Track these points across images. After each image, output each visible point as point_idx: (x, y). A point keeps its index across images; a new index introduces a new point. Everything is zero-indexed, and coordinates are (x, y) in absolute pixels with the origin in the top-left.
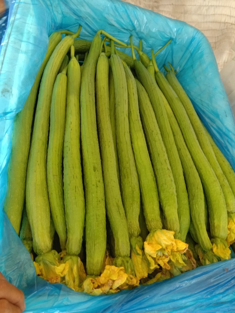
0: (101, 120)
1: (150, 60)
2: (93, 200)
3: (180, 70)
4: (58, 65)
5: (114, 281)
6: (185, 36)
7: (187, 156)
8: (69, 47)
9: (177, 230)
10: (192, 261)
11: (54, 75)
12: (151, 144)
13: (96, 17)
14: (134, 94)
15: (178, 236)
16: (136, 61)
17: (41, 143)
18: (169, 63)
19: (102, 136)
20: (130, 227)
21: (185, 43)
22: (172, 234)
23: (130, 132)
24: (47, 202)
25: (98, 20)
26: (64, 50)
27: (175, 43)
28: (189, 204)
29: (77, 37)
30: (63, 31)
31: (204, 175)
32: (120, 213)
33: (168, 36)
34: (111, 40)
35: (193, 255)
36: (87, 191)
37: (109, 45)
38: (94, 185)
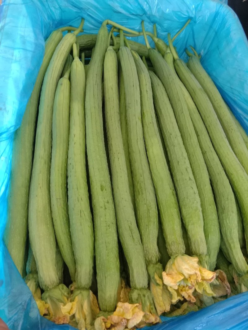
0: (110, 127)
1: (168, 46)
2: (102, 225)
3: (205, 53)
4: (59, 69)
5: (128, 320)
6: (206, 12)
7: (214, 159)
8: (71, 45)
9: (203, 253)
10: (225, 285)
11: (55, 81)
12: (169, 150)
13: (99, 6)
14: (147, 91)
15: (204, 260)
16: (151, 49)
17: (43, 161)
18: (190, 46)
19: (111, 147)
20: (147, 253)
21: (207, 20)
22: (196, 261)
23: (144, 138)
24: (51, 230)
25: (101, 9)
26: (66, 50)
27: (195, 22)
28: (219, 218)
29: (81, 32)
30: (64, 28)
31: (235, 182)
32: (133, 238)
33: (185, 15)
34: (119, 30)
35: (227, 277)
36: (95, 215)
37: (118, 36)
38: (101, 207)
